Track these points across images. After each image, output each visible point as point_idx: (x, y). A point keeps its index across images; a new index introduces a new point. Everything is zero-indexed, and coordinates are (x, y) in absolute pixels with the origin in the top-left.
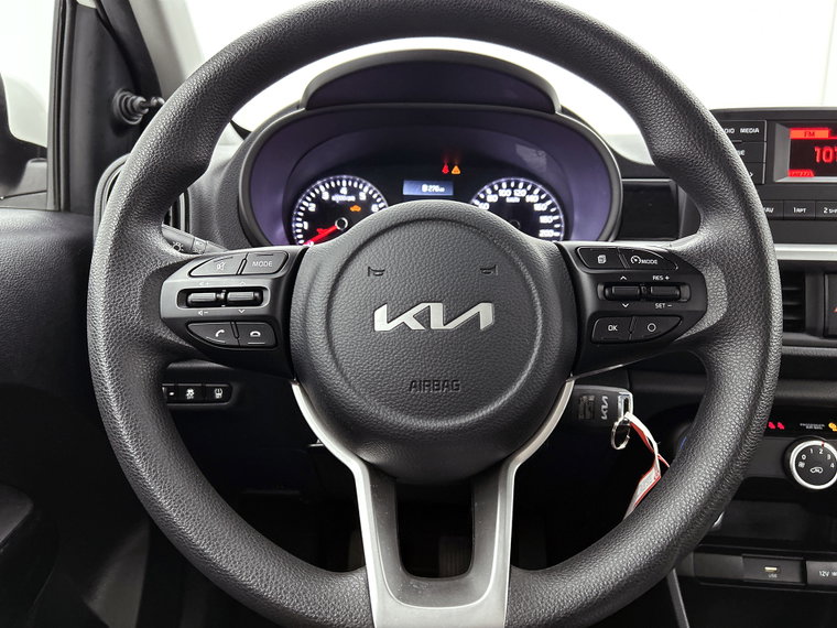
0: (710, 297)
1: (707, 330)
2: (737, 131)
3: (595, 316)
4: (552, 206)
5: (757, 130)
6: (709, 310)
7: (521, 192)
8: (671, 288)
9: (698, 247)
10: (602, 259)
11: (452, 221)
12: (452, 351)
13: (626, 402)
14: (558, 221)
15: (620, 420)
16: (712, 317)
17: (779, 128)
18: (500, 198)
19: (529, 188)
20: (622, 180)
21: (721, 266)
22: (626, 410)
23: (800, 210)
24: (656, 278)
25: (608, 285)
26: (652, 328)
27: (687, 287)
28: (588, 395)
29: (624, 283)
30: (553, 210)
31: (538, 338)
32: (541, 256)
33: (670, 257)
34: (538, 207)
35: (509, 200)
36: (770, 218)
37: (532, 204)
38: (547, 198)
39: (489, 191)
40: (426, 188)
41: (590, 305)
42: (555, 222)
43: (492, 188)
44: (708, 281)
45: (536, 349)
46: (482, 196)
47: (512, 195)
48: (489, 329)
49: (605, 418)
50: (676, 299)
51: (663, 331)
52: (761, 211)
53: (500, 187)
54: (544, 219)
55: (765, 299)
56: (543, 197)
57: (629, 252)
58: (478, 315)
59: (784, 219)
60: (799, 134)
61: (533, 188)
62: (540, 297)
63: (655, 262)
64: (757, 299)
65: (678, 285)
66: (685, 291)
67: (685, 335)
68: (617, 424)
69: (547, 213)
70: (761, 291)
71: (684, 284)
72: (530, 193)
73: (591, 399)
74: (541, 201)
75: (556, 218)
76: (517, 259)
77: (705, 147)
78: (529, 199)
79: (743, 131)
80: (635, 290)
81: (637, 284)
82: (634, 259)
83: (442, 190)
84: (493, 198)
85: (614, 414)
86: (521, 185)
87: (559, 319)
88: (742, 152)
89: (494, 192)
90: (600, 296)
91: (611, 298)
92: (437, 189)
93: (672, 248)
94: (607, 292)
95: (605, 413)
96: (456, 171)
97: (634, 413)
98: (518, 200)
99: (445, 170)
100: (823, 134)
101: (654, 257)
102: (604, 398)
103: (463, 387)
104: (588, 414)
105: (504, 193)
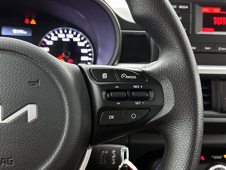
0: (165, 97)
1: (164, 116)
2: (178, 7)
3: (101, 110)
4: (87, 44)
5: (187, 7)
6: (165, 105)
7: (70, 36)
8: (144, 93)
9: (158, 69)
10: (105, 76)
11: (10, 51)
12: (8, 138)
13: (125, 153)
14: (90, 52)
15: (122, 164)
16: (167, 109)
17: (197, 7)
18: (59, 38)
19: (75, 33)
20: (121, 31)
21: (171, 80)
22: (125, 158)
23: (208, 48)
24: (135, 87)
25: (108, 91)
26: (134, 116)
27: (153, 92)
28: (105, 150)
29: (117, 90)
30: (88, 46)
31: (66, 125)
32: (68, 74)
33: (143, 74)
34: (80, 44)
35: (63, 40)
36: (195, 52)
37: (76, 42)
38: (85, 40)
39: (52, 34)
40: (15, 32)
41: (98, 103)
42: (89, 52)
43: (54, 33)
44: (164, 88)
45: (65, 133)
46: (49, 37)
47: (66, 37)
48: (34, 122)
49: (114, 163)
50: (146, 99)
51: (140, 118)
52: (191, 49)
53: (59, 32)
54: (83, 51)
55: (194, 98)
56: (82, 39)
57: (120, 71)
58: (26, 113)
59: (201, 52)
60: (206, 10)
61: (77, 34)
62: (67, 99)
63: (135, 77)
64: (190, 98)
65: (148, 91)
66: (152, 94)
67: (152, 120)
68: (120, 167)
69: (85, 47)
70: (192, 94)
71: (151, 90)
72: (75, 36)
73: (107, 152)
74: (81, 41)
75: (90, 50)
76: (52, 75)
77: (160, 12)
78: (75, 39)
79: (180, 7)
80: (123, 94)
81: (125, 91)
82: (123, 76)
83: (25, 33)
84: (55, 39)
85: (119, 161)
86: (70, 32)
87: (80, 113)
88: (181, 18)
89: (56, 35)
90: (104, 98)
91: (110, 99)
92: (22, 32)
93: (144, 69)
94: (108, 95)
95: (114, 160)
96: (33, 22)
97: (129, 160)
98: (69, 40)
99: (27, 21)
100: (217, 10)
101: (134, 74)
102: (114, 151)
103: (16, 162)
104: (105, 161)
105: (61, 35)
